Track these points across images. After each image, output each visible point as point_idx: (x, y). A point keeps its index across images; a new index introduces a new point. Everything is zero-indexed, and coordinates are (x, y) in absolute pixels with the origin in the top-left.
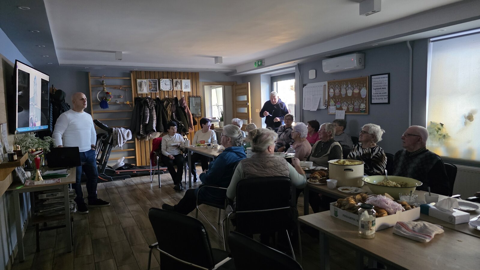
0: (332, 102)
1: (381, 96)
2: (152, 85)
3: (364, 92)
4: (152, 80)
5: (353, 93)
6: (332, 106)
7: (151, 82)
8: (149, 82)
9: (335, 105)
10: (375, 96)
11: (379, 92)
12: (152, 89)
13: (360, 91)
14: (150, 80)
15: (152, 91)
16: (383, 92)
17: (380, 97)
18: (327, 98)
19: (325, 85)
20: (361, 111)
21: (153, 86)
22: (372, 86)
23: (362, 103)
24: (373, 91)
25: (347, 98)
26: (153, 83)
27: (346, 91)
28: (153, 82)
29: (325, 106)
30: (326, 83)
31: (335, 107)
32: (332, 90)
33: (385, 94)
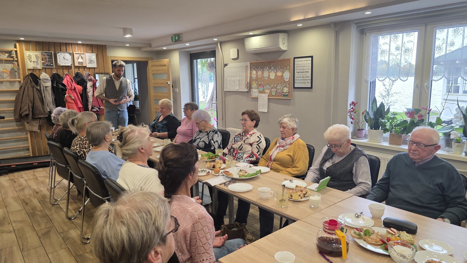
0: (254, 85)
2: (46, 58)
3: (287, 75)
4: (45, 53)
5: (276, 75)
6: (255, 88)
7: (44, 55)
8: (42, 54)
9: (257, 88)
10: (298, 80)
11: (302, 76)
12: (47, 63)
13: (283, 74)
14: (43, 53)
15: (47, 65)
16: (306, 76)
17: (303, 81)
18: (249, 81)
19: (247, 66)
20: (284, 96)
21: (48, 60)
22: (295, 69)
23: (285, 87)
24: (296, 75)
25: (270, 82)
26: (47, 57)
27: (269, 73)
28: (48, 55)
29: (247, 89)
30: (248, 64)
31: (258, 90)
32: (254, 72)
33: (308, 78)
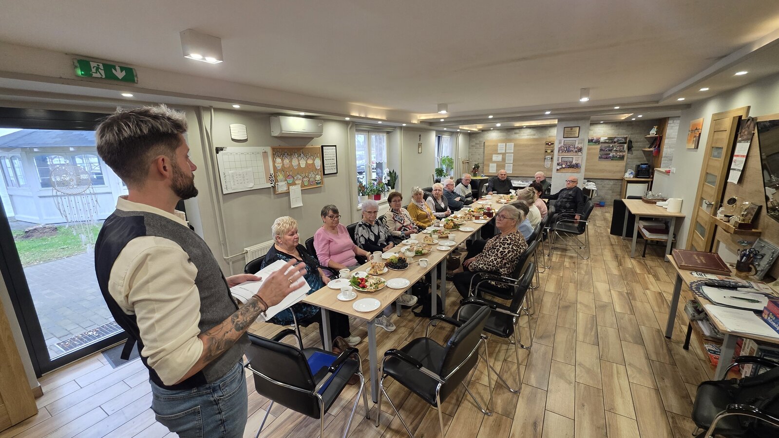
0: (280, 177)
1: (332, 166)
3: (318, 163)
5: (307, 163)
6: (281, 181)
9: (286, 180)
10: (327, 167)
11: (329, 163)
13: (314, 162)
16: (332, 163)
17: (330, 168)
18: (272, 172)
19: (265, 152)
20: (317, 183)
22: (324, 157)
23: (317, 174)
24: (325, 161)
25: (300, 170)
27: (299, 161)
29: (272, 183)
30: (269, 150)
31: (286, 182)
32: (279, 160)
33: (334, 165)
